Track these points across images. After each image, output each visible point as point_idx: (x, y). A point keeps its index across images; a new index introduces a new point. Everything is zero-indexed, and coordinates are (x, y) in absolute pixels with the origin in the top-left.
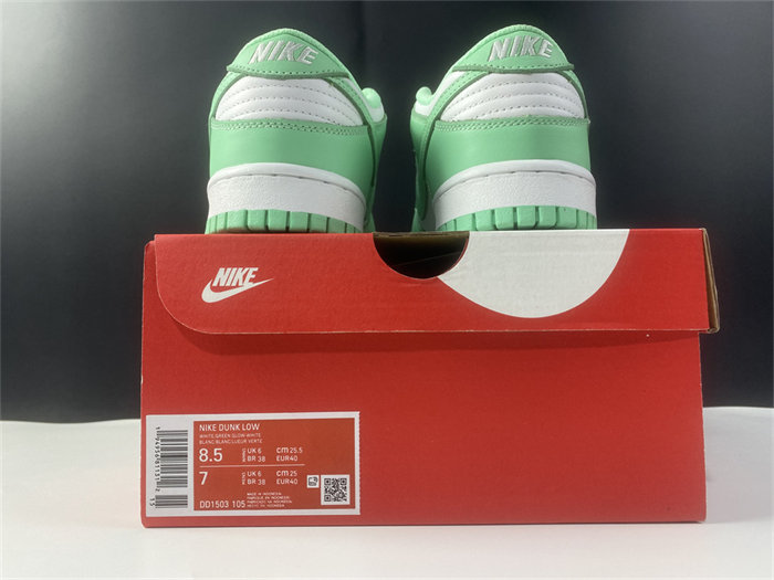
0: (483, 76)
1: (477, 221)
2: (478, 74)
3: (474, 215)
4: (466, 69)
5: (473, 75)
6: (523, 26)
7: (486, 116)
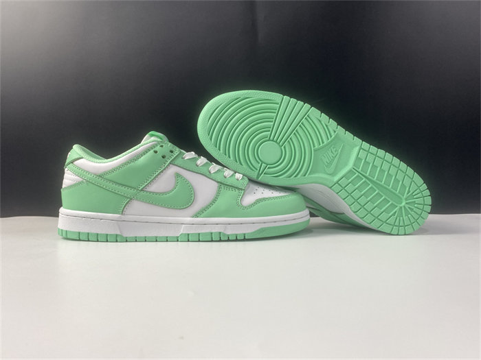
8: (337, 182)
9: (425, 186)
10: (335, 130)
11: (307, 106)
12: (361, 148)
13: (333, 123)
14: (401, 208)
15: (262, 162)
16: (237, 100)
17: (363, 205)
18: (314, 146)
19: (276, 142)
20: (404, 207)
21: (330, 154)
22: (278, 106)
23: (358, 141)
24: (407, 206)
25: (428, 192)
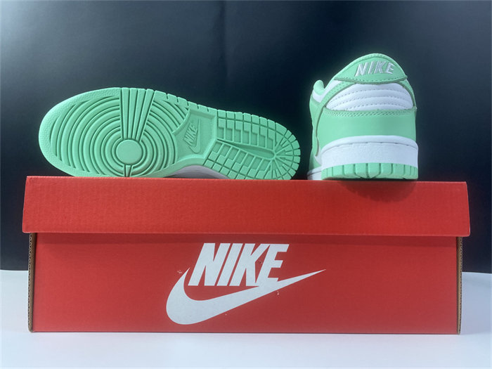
0: (351, 85)
1: (345, 170)
2: (349, 83)
3: (343, 166)
4: (342, 80)
5: (345, 84)
6: (377, 54)
7: (352, 109)
8: (207, 159)
9: (289, 133)
10: (188, 107)
11: (150, 91)
12: (218, 117)
13: (182, 102)
14: (274, 161)
15: (125, 165)
16: (73, 108)
17: (238, 171)
18: (172, 131)
19: (131, 139)
20: (276, 159)
21: (191, 133)
22: (119, 100)
23: (213, 111)
24: (278, 157)
25: (293, 137)
